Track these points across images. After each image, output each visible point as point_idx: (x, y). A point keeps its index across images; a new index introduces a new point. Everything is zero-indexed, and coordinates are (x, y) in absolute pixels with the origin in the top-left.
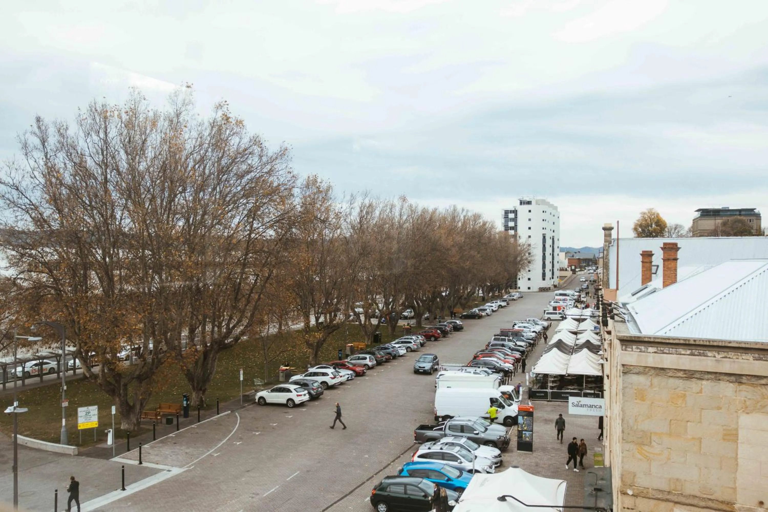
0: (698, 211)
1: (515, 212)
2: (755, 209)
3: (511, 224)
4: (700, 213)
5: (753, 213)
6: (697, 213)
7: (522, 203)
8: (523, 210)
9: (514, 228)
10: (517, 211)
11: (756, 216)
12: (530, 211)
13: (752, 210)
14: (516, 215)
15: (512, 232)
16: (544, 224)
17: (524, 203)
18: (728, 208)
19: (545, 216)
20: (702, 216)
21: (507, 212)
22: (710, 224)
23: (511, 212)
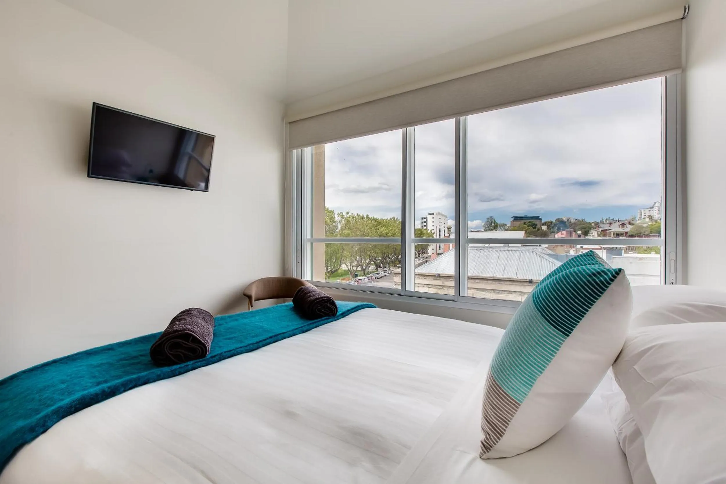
0: (512, 217)
1: (426, 218)
2: (539, 216)
3: (425, 224)
4: (513, 218)
5: (538, 218)
6: (512, 218)
7: (429, 214)
8: (430, 218)
9: (426, 226)
10: (427, 218)
11: (540, 220)
12: (433, 218)
13: (538, 217)
14: (427, 220)
15: (425, 228)
16: (440, 224)
17: (430, 214)
18: (527, 216)
19: (440, 220)
20: (515, 219)
21: (422, 219)
22: (518, 223)
23: (425, 218)
